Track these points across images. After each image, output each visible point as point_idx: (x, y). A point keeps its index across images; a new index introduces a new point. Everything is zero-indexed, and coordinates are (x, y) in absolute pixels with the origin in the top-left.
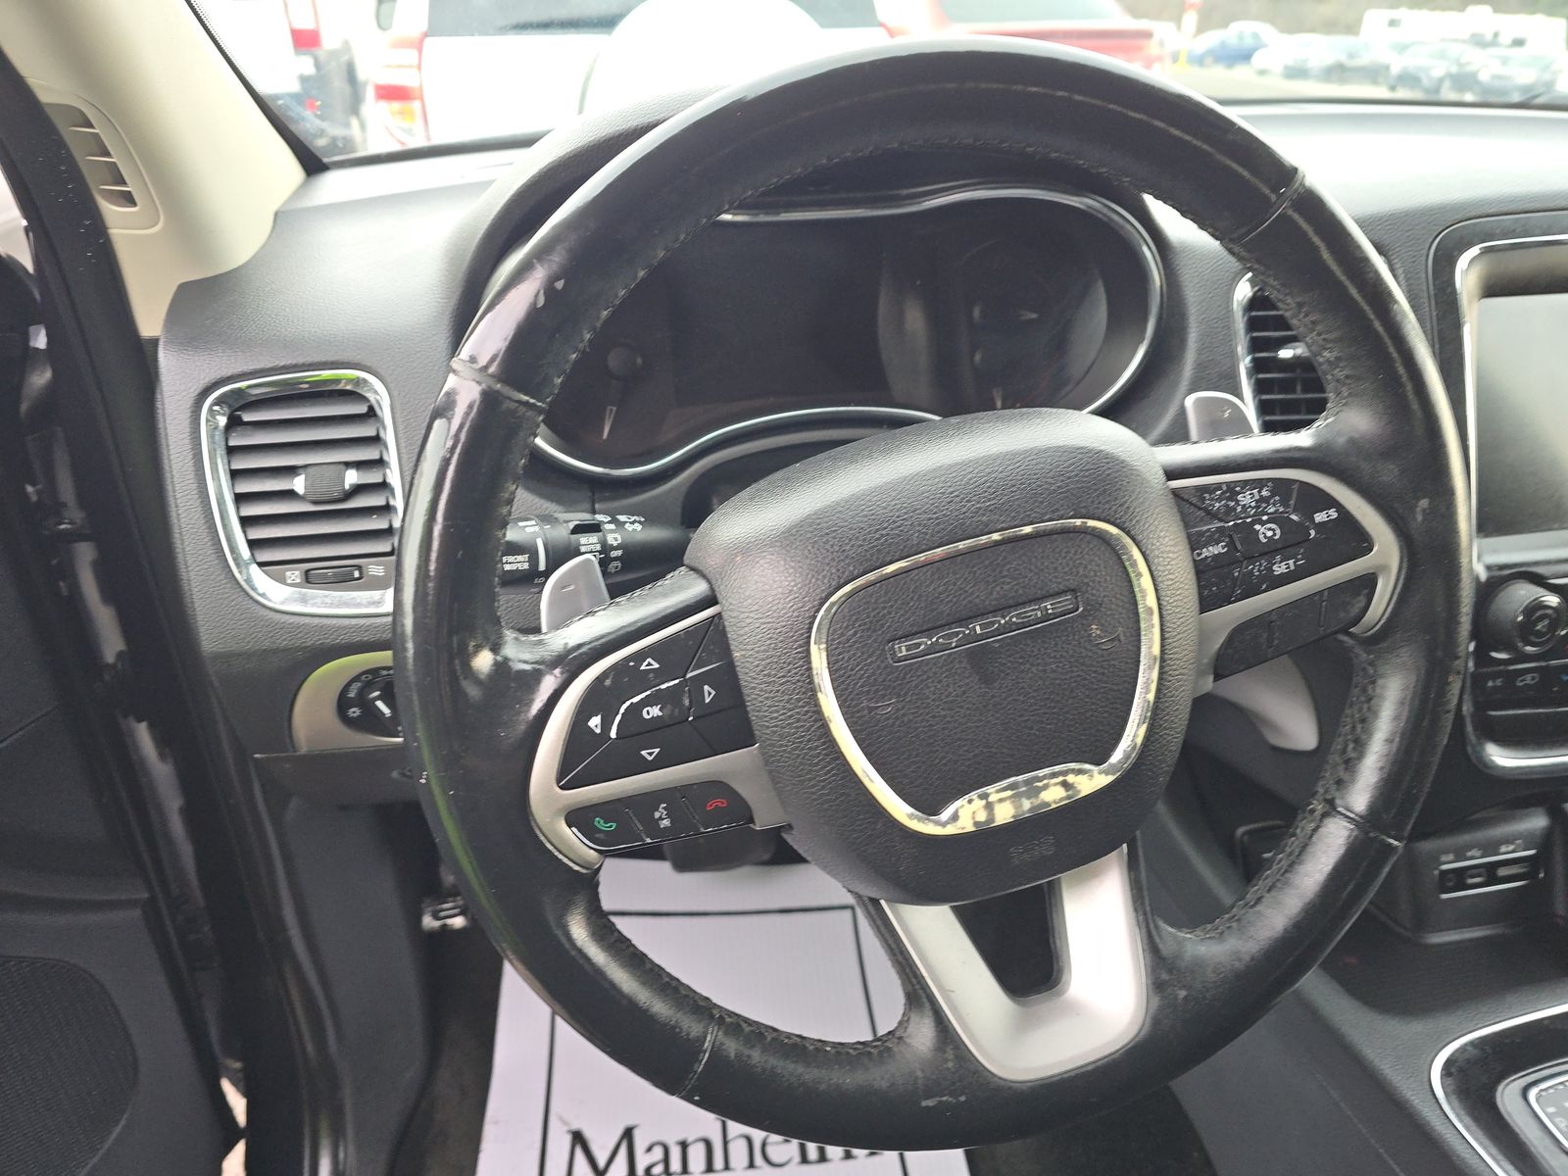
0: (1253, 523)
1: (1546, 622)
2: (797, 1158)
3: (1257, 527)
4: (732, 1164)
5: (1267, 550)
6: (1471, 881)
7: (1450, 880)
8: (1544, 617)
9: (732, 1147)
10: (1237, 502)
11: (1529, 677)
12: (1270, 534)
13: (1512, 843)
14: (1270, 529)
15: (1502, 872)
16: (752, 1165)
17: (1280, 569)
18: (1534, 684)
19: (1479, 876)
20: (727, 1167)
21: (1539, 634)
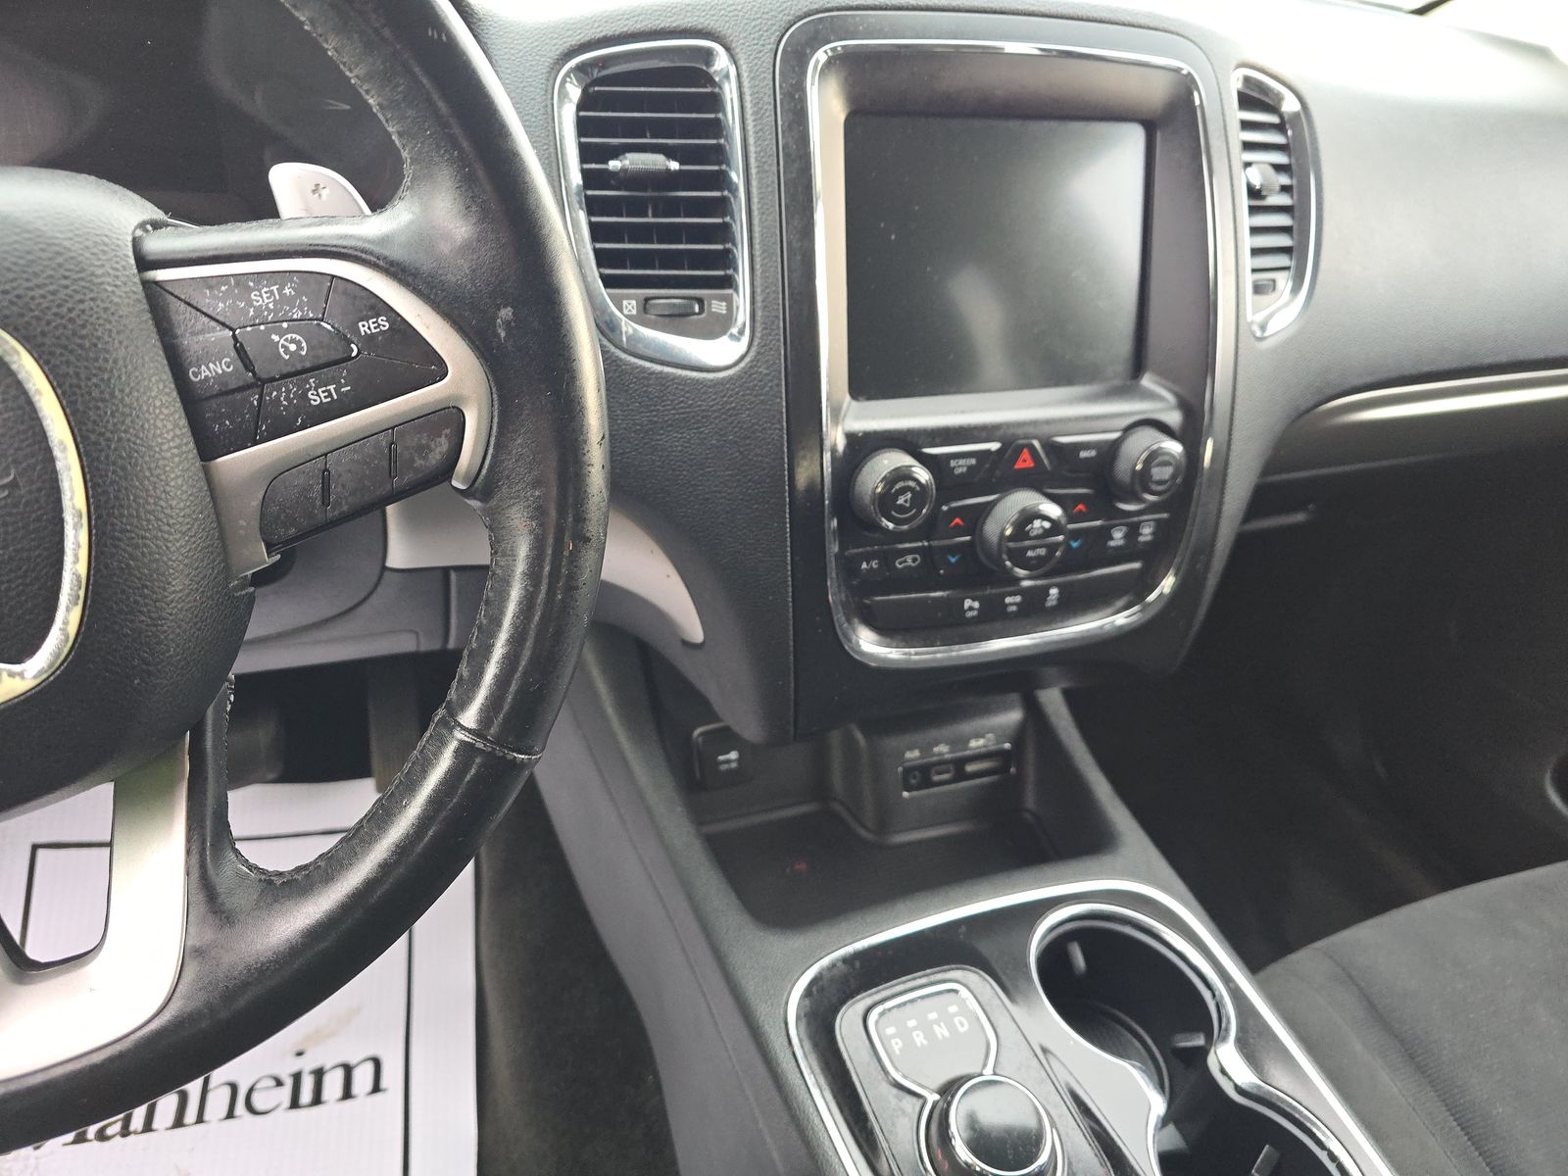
0: (268, 332)
1: (909, 495)
2: (287, 1102)
3: (275, 338)
4: (207, 1117)
5: (290, 369)
6: (936, 778)
7: (915, 778)
8: (909, 489)
9: (210, 1097)
10: (250, 303)
11: (909, 558)
12: (293, 347)
13: (983, 737)
14: (293, 341)
15: (970, 768)
16: (230, 1115)
17: (317, 397)
18: (916, 568)
19: (947, 772)
20: (200, 1119)
21: (902, 509)
